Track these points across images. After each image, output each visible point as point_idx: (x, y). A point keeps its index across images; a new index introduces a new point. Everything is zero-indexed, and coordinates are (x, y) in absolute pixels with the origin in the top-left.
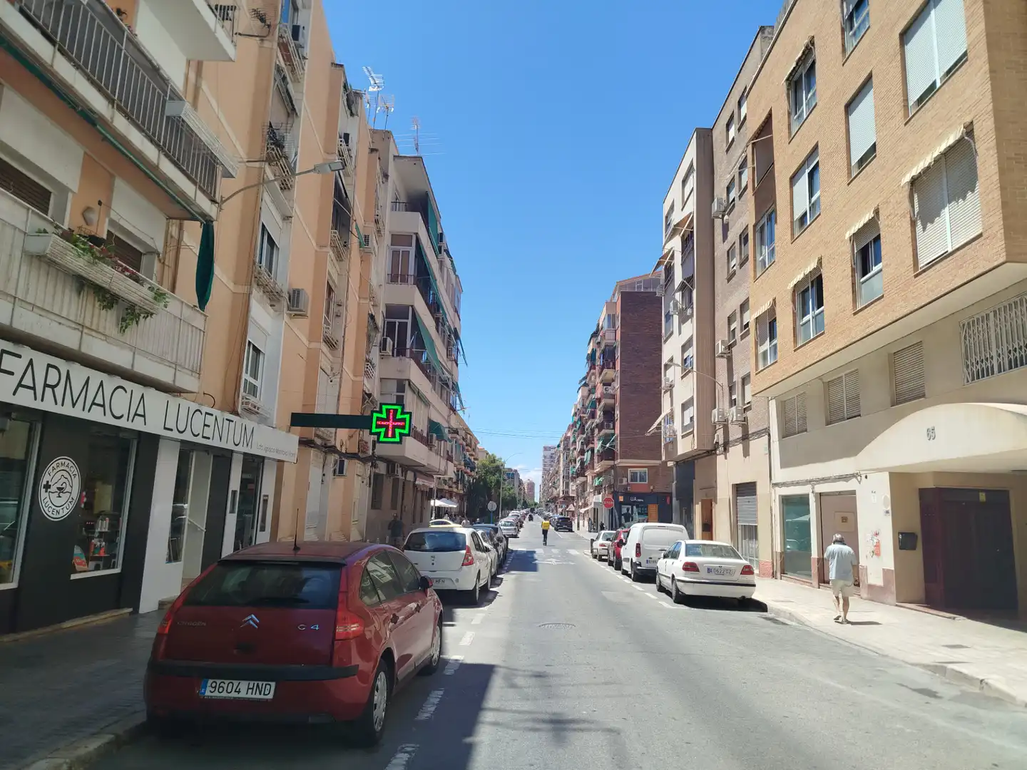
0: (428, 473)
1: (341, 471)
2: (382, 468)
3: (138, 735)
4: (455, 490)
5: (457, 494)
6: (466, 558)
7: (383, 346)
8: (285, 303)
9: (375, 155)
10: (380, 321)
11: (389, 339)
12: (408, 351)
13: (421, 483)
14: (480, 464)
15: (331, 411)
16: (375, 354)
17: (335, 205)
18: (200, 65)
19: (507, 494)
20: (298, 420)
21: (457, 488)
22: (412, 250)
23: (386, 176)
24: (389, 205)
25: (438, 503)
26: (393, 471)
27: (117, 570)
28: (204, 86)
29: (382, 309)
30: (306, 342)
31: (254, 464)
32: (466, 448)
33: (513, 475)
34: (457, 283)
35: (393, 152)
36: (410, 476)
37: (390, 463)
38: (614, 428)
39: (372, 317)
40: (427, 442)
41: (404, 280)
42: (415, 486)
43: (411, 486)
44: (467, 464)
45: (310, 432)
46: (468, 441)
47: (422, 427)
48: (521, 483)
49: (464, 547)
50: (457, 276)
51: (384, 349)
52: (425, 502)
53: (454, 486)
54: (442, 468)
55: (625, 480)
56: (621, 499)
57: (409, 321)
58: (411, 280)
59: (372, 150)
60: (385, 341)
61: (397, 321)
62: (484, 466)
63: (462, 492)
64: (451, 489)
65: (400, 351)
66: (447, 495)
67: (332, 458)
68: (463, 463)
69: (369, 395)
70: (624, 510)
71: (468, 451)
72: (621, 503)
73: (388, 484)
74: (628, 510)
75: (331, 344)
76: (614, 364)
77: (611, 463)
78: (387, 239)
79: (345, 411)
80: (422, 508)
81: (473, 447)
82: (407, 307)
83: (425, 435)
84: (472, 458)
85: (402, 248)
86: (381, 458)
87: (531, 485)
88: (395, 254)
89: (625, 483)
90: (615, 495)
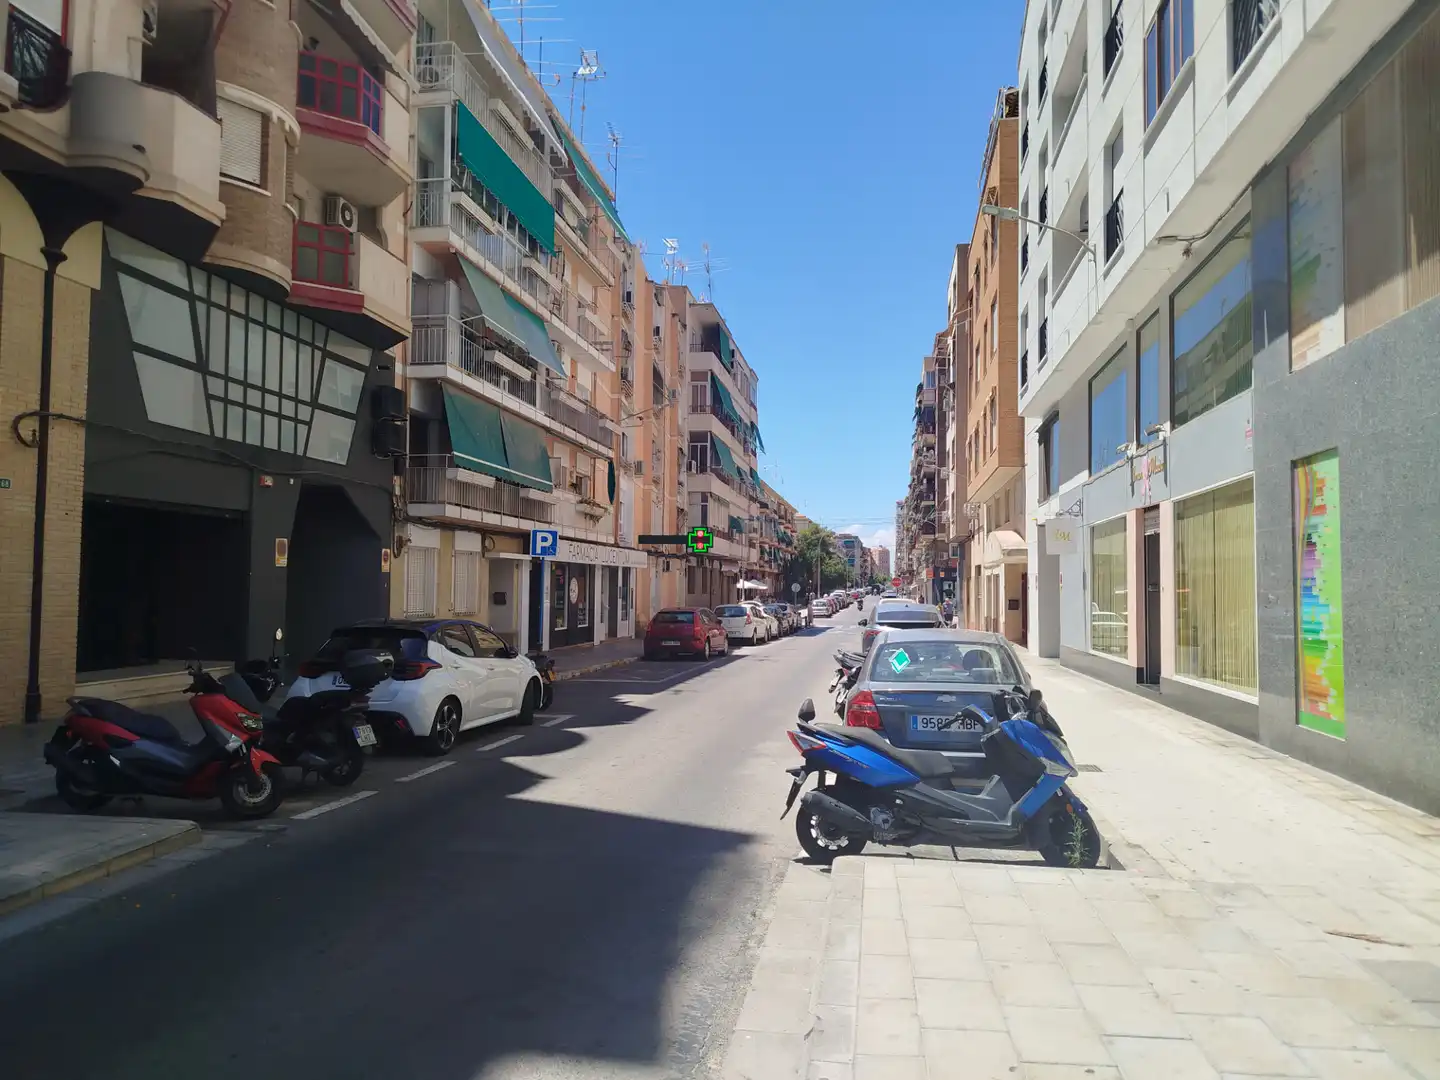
0: (733, 561)
1: (668, 569)
2: (694, 561)
3: (643, 659)
4: (768, 569)
5: (770, 574)
6: (747, 620)
7: (689, 468)
8: (633, 469)
9: (677, 319)
10: (686, 450)
11: (694, 462)
12: (709, 469)
13: (727, 570)
14: (800, 536)
15: (659, 533)
16: (683, 477)
17: (654, 386)
18: (595, 374)
19: (833, 570)
20: (643, 539)
21: (770, 567)
22: (708, 384)
23: (684, 326)
24: (688, 348)
25: (748, 585)
26: (702, 562)
27: (565, 628)
28: (598, 380)
29: (687, 436)
30: (642, 486)
31: (626, 571)
32: (781, 521)
33: (851, 542)
34: (751, 375)
35: (689, 300)
36: (716, 564)
37: (700, 557)
38: (934, 500)
39: (681, 449)
40: (728, 537)
41: (703, 411)
42: (721, 573)
43: (718, 574)
44: (781, 540)
45: (650, 547)
46: (783, 513)
47: (724, 526)
48: (865, 552)
49: (746, 614)
50: (751, 370)
51: (690, 470)
52: (731, 585)
53: (767, 565)
54: (745, 555)
55: (945, 554)
56: (942, 575)
57: (708, 444)
58: (708, 409)
59: (674, 315)
60: (690, 463)
61: (699, 444)
62: (805, 538)
63: (776, 571)
64: (762, 569)
65: (702, 469)
66: (759, 576)
67: (661, 560)
68: (775, 539)
69: (682, 510)
70: (946, 587)
71: (781, 523)
72: (943, 580)
73: (699, 573)
74: (950, 586)
75: (656, 482)
76: (934, 428)
77: (932, 537)
78: (688, 377)
79: (666, 533)
80: (729, 590)
81: (789, 517)
82: (706, 433)
83: (726, 531)
84: (789, 532)
85: (699, 383)
86: (694, 554)
87: (884, 554)
88: (695, 388)
89: (945, 558)
90: (936, 571)
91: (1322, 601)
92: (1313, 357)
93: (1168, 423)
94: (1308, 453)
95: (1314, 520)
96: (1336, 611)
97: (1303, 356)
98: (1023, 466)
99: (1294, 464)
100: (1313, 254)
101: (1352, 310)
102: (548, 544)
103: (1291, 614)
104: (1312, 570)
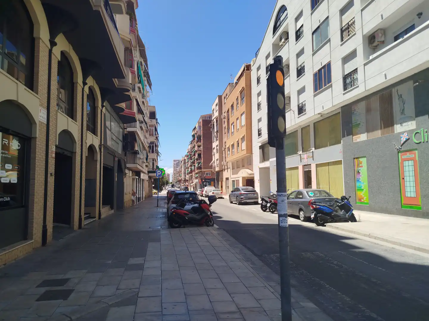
7: (149, 152)
12: (154, 152)
22: (154, 128)
38: (201, 160)
41: (153, 136)
55: (204, 175)
56: (204, 180)
57: (154, 145)
61: (152, 145)
65: (152, 152)
70: (204, 184)
72: (204, 182)
76: (201, 141)
77: (200, 170)
85: (151, 128)
87: (169, 175)
89: (204, 176)
90: (202, 180)
91: (362, 182)
92: (358, 140)
93: (314, 148)
94: (358, 157)
95: (359, 168)
96: (366, 183)
97: (356, 140)
98: (252, 153)
99: (354, 158)
100: (358, 123)
101: (368, 134)
102: (160, 174)
103: (354, 185)
104: (359, 177)
